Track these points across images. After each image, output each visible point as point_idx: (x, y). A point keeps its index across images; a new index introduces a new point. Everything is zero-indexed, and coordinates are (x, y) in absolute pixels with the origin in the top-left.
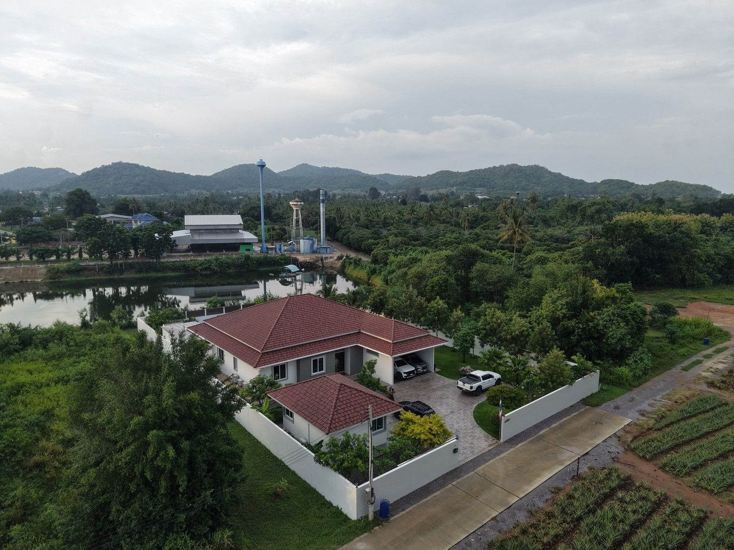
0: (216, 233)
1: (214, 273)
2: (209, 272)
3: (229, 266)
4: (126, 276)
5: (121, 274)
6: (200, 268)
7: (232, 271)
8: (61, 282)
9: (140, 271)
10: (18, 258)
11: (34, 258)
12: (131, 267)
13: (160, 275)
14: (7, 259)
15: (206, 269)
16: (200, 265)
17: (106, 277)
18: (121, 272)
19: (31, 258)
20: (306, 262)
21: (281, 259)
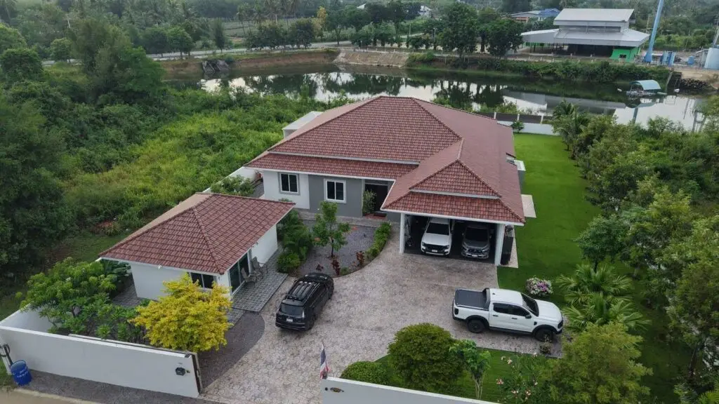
0: (589, 32)
1: (558, 79)
2: (551, 78)
3: (577, 72)
4: (469, 71)
5: (465, 69)
6: (542, 72)
7: (579, 79)
8: (415, 70)
9: (481, 68)
10: (399, 46)
11: (410, 46)
12: (474, 62)
13: (498, 74)
14: (392, 45)
15: (549, 74)
16: (544, 68)
17: (451, 70)
18: (465, 67)
19: (408, 46)
20: (692, 81)
21: (652, 71)
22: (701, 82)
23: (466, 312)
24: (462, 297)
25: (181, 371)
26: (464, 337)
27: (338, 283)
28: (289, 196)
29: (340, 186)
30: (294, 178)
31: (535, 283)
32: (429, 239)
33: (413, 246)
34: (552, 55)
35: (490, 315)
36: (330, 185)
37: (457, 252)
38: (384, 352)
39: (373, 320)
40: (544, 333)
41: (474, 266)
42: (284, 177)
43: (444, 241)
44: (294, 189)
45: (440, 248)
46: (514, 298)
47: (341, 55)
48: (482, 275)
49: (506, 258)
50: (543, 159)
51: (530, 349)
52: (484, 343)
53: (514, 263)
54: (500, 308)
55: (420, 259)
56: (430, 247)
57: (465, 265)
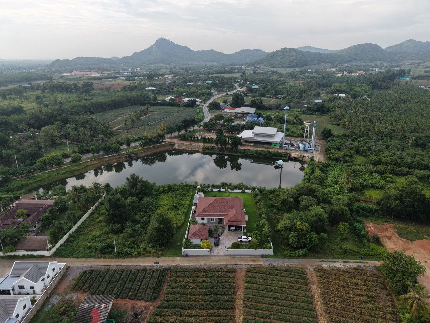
8: (206, 152)
9: (229, 152)
14: (195, 139)
20: (294, 157)
21: (283, 154)
22: (297, 158)
23: (239, 240)
24: (239, 238)
25: (208, 251)
26: (240, 243)
27: (220, 237)
28: (203, 222)
29: (213, 219)
30: (204, 218)
31: (248, 234)
32: (232, 228)
33: (229, 230)
34: (252, 144)
35: (242, 240)
36: (212, 219)
37: (236, 230)
38: (231, 246)
39: (227, 243)
40: (249, 241)
41: (239, 232)
42: (202, 218)
43: (234, 229)
44: (204, 220)
45: (234, 230)
46: (245, 237)
47: (176, 145)
48: (241, 233)
49: (244, 230)
50: (250, 203)
51: (248, 243)
52: (243, 244)
53: (245, 231)
54: (244, 239)
55: (230, 232)
56: (232, 230)
57: (238, 232)
